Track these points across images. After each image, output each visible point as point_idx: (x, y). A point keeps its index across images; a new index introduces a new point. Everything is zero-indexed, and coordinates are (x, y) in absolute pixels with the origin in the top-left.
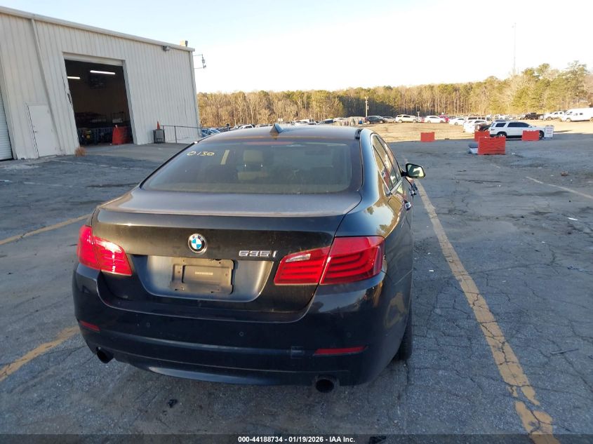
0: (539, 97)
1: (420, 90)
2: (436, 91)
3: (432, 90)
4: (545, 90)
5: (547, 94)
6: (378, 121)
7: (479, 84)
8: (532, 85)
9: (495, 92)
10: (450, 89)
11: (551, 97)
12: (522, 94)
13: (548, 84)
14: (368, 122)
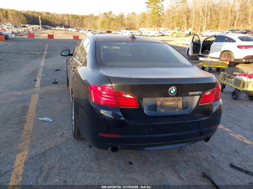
0: (110, 25)
1: (63, 16)
2: (70, 17)
3: (68, 16)
4: (111, 22)
5: (112, 23)
6: (48, 28)
7: (87, 16)
8: (107, 19)
9: (94, 20)
10: (75, 17)
11: (114, 25)
12: (103, 22)
13: (112, 19)
14: (43, 29)
